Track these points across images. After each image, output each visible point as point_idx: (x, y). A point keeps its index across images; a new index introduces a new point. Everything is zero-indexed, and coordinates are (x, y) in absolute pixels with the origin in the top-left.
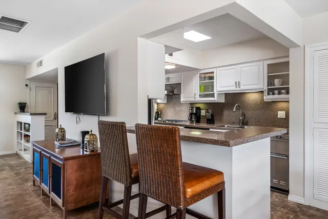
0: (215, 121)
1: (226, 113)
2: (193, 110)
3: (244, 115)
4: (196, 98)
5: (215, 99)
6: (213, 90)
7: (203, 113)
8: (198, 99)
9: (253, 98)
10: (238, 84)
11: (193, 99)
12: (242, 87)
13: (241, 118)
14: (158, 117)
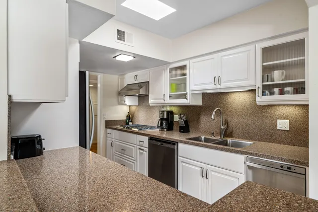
0: (190, 129)
1: (204, 119)
2: (164, 115)
3: (226, 123)
4: (166, 99)
5: (188, 101)
6: (185, 89)
7: (176, 118)
8: (168, 101)
9: (239, 100)
10: (217, 80)
11: (162, 101)
12: (223, 85)
13: (222, 127)
14: (129, 122)
